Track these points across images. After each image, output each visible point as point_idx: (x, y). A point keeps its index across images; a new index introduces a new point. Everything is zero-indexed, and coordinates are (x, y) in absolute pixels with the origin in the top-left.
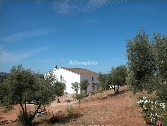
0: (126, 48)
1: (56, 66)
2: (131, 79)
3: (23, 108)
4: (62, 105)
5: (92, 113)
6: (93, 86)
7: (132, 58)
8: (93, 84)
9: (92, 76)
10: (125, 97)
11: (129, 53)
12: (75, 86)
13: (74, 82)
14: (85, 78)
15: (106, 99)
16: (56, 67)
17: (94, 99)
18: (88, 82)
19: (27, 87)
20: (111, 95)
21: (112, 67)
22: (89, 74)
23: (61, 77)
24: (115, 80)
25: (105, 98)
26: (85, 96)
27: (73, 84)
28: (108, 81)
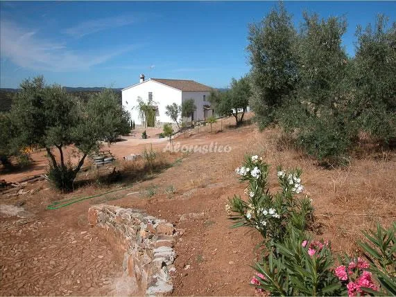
0: (248, 42)
1: (143, 75)
2: (257, 103)
3: (53, 157)
4: (148, 142)
5: (189, 161)
6: (205, 110)
7: (259, 61)
8: (205, 106)
9: (203, 94)
10: (252, 131)
11: (253, 52)
12: (172, 111)
13: (171, 104)
14: (189, 96)
15: (221, 134)
16: (143, 78)
17: (202, 132)
18: (194, 104)
19: (54, 120)
20: (231, 127)
21: (233, 79)
22: (198, 89)
23: (150, 96)
24: (237, 101)
25: (219, 131)
26: (189, 128)
27: (168, 107)
28: (225, 102)
